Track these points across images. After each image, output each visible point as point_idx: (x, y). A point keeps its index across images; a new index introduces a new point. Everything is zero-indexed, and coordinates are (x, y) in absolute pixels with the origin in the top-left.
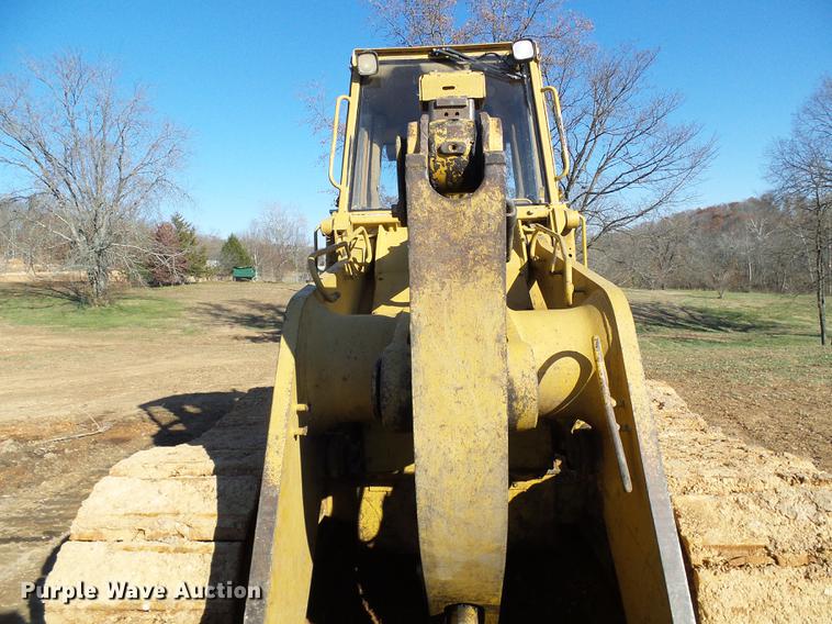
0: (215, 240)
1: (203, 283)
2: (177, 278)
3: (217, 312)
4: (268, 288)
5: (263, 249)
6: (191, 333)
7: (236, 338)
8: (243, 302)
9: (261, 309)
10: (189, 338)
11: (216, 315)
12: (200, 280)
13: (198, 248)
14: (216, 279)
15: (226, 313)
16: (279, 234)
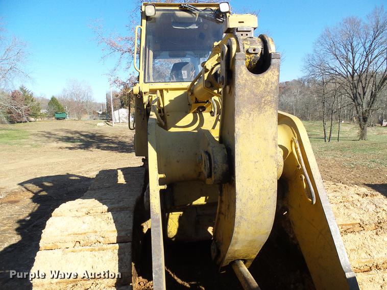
0: (43, 99)
1: (39, 121)
2: (25, 119)
3: (49, 136)
4: (74, 123)
5: (70, 104)
6: (36, 146)
7: (60, 148)
8: (62, 130)
9: (72, 133)
10: (35, 149)
11: (48, 137)
12: (38, 120)
13: (36, 103)
14: (46, 119)
15: (53, 136)
16: (78, 96)
